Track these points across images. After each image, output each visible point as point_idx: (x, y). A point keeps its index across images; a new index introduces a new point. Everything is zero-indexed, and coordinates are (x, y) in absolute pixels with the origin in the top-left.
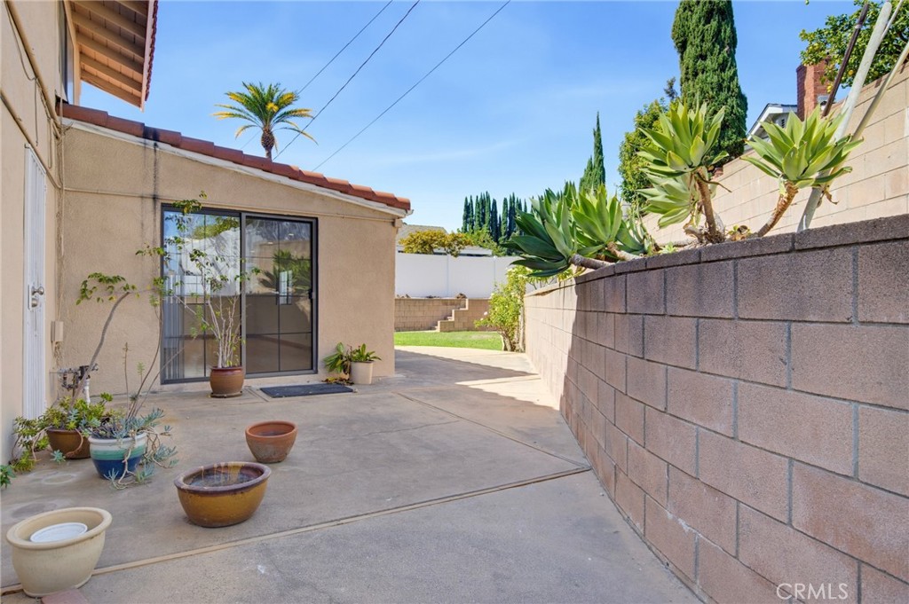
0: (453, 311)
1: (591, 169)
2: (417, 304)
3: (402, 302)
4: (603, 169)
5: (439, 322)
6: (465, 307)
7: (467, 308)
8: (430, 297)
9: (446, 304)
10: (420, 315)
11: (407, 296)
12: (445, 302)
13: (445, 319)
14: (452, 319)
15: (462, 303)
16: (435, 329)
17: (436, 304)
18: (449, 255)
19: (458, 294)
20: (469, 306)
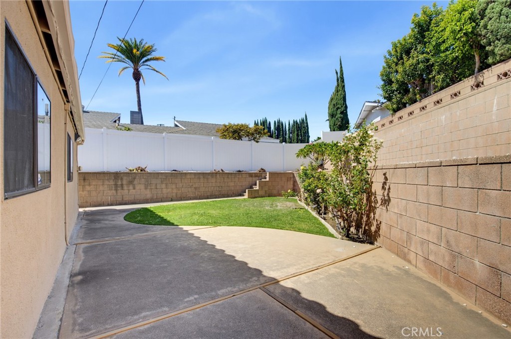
0: (258, 182)
1: (338, 92)
2: (230, 176)
3: (218, 175)
4: (344, 91)
5: (247, 190)
6: (265, 178)
7: (268, 179)
8: (239, 171)
9: (252, 176)
10: (232, 184)
11: (222, 170)
12: (251, 175)
13: (251, 187)
14: (257, 188)
15: (263, 175)
16: (243, 195)
17: (244, 176)
18: (253, 141)
19: (259, 169)
20: (269, 178)
